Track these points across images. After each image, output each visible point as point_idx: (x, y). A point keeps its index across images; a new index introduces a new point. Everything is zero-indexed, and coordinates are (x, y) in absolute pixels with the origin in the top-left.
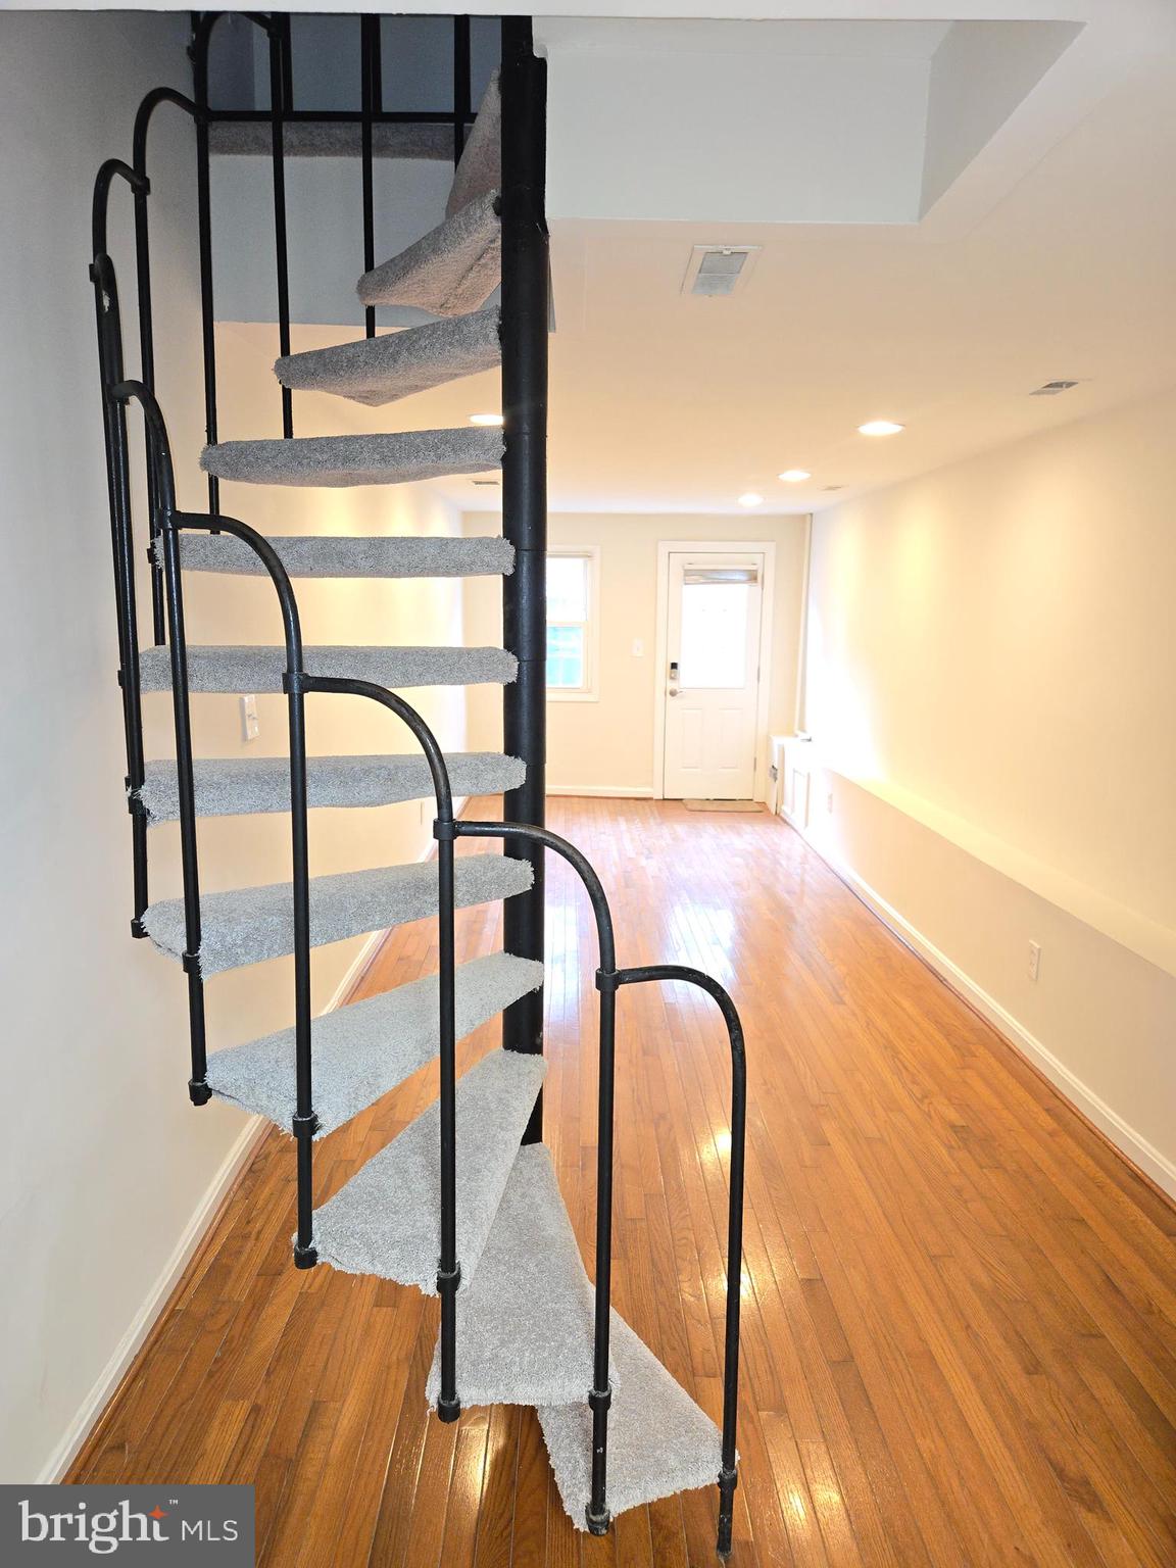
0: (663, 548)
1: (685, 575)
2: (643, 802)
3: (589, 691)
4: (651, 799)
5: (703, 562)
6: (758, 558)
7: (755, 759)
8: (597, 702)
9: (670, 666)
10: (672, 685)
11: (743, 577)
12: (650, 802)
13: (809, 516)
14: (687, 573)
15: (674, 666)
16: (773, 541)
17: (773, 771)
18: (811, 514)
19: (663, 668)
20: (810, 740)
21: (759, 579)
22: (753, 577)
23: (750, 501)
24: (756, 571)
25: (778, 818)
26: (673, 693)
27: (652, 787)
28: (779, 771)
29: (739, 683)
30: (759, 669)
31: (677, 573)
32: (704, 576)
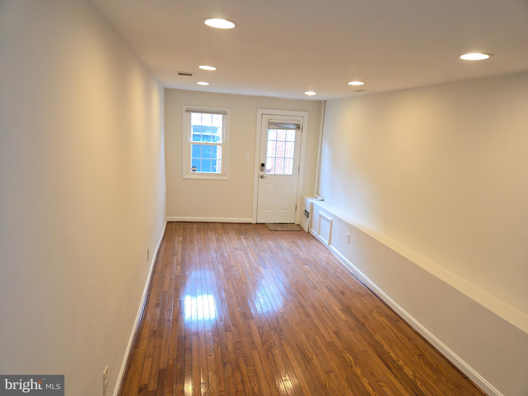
0: (260, 112)
1: (269, 125)
2: (248, 225)
3: (224, 175)
4: (251, 223)
5: (277, 119)
6: (300, 119)
7: (296, 206)
8: (228, 180)
9: (260, 165)
10: (262, 173)
11: (294, 127)
12: (251, 225)
13: (324, 102)
14: (270, 124)
15: (263, 165)
16: (307, 111)
17: (307, 214)
18: (325, 101)
19: (258, 166)
20: (322, 200)
21: (301, 128)
22: (298, 127)
23: (310, 93)
24: (299, 124)
25: (309, 235)
26: (262, 177)
27: (252, 218)
28: (309, 214)
29: (291, 173)
30: (299, 167)
31: (265, 123)
32: (277, 125)
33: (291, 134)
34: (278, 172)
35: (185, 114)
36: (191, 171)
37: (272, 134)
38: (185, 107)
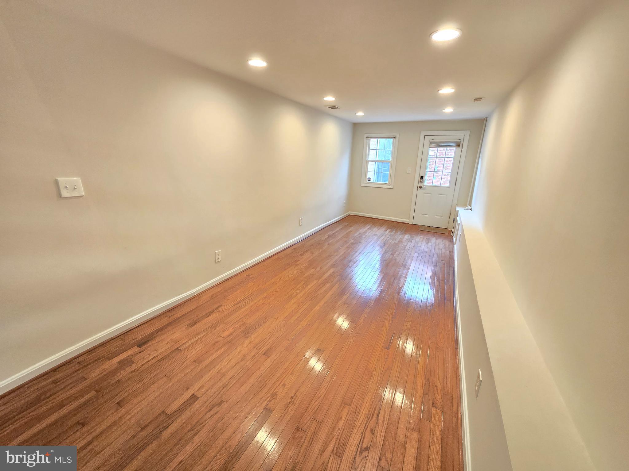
0: (423, 134)
1: (430, 144)
2: (405, 224)
3: (390, 184)
4: (408, 223)
5: (437, 139)
6: (461, 137)
7: (450, 214)
8: (392, 189)
9: (420, 178)
10: (420, 184)
11: (454, 145)
12: (407, 225)
14: (432, 143)
15: (422, 177)
16: (469, 130)
18: (487, 118)
19: (417, 178)
20: (470, 210)
21: (461, 145)
22: (458, 145)
24: (460, 142)
25: (451, 238)
26: (421, 187)
27: (409, 219)
28: (455, 220)
29: (447, 185)
30: (456, 180)
31: (427, 143)
32: (437, 144)
33: (452, 151)
34: (436, 183)
35: (365, 140)
36: (368, 181)
37: (432, 152)
38: (366, 135)
